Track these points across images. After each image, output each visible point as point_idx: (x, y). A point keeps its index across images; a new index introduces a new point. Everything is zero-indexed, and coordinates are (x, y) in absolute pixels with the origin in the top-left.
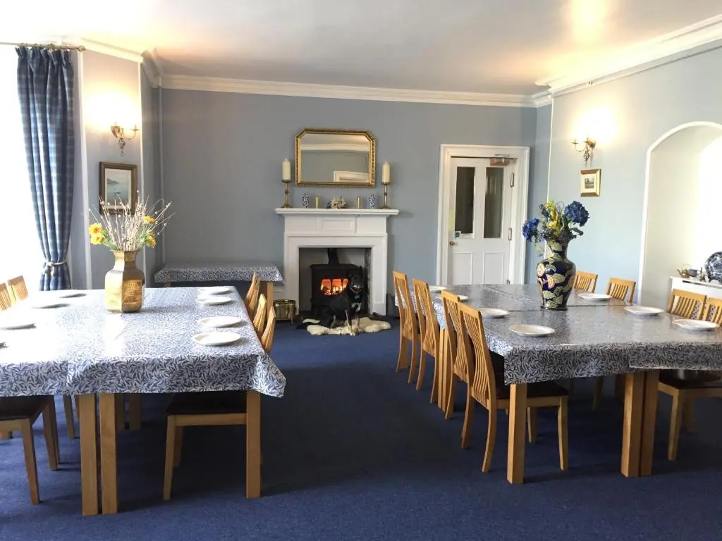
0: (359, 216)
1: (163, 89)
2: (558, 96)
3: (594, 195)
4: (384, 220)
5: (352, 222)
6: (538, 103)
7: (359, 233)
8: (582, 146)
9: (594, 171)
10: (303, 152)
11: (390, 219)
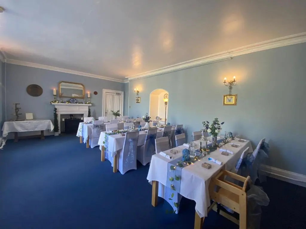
0: (80, 106)
1: (7, 63)
2: (130, 81)
3: (139, 102)
4: (88, 107)
5: (78, 108)
6: (125, 82)
7: (80, 110)
8: (136, 92)
9: (139, 98)
10: (61, 88)
11: (89, 106)
